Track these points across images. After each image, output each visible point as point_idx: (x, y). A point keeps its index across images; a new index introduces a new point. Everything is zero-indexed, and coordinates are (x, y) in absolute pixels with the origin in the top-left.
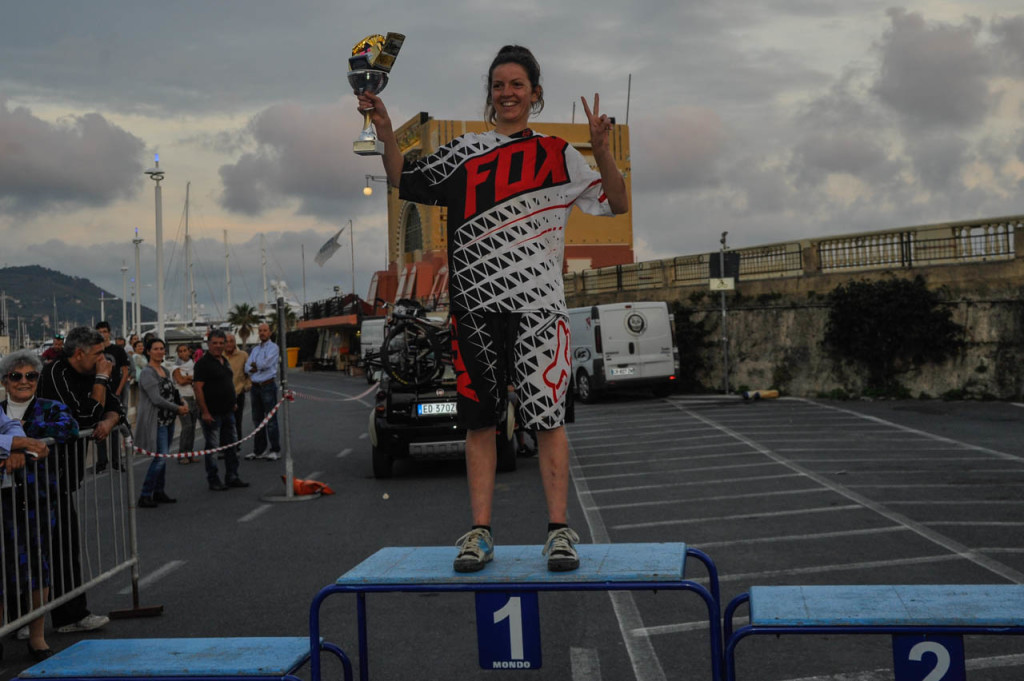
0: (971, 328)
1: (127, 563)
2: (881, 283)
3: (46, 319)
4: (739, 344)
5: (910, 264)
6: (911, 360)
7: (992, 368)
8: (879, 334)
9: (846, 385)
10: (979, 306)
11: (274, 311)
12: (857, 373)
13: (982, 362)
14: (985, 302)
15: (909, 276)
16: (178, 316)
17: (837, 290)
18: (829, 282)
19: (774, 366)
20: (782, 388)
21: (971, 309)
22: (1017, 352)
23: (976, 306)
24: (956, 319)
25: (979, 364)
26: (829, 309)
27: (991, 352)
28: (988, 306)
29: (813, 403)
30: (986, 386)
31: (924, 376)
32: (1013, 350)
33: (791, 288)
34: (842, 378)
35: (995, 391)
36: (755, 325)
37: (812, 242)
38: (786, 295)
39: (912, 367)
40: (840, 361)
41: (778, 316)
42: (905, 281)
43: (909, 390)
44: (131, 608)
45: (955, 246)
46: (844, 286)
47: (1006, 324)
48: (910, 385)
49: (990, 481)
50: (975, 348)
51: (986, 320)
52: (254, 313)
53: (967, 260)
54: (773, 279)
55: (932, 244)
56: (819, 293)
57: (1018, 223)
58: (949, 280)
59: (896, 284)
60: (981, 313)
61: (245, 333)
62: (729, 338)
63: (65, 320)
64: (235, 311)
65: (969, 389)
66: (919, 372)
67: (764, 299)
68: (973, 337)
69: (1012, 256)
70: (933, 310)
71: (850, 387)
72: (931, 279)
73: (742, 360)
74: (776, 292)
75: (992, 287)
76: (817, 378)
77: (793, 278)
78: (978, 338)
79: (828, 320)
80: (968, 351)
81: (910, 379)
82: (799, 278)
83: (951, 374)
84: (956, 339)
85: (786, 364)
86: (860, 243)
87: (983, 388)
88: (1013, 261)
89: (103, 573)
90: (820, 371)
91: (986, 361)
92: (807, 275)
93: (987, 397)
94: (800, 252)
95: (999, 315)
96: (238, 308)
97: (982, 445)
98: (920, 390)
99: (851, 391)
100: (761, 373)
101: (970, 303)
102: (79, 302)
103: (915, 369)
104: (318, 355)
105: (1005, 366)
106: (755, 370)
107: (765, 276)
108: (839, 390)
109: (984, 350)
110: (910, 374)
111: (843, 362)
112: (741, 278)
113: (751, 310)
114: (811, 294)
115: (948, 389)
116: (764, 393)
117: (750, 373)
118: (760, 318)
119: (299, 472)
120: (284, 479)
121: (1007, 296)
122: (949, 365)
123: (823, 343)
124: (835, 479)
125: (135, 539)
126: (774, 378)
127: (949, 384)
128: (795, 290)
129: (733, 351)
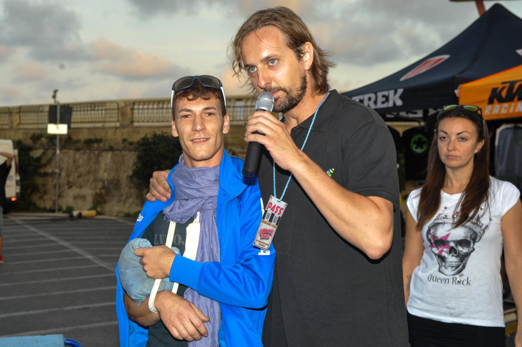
4: (68, 175)
17: (145, 139)
18: (138, 133)
19: (94, 192)
20: (99, 209)
26: (137, 153)
29: (120, 221)
33: (110, 135)
36: (81, 162)
37: (127, 102)
38: (106, 140)
41: (99, 155)
46: (149, 136)
54: (97, 128)
56: (130, 140)
62: (61, 170)
67: (89, 142)
73: (70, 187)
74: (98, 137)
76: (125, 203)
77: (110, 128)
79: (136, 161)
82: (116, 128)
85: (103, 191)
90: (128, 197)
92: (122, 126)
94: (118, 109)
100: (84, 198)
106: (79, 194)
107: (91, 125)
112: (73, 126)
113: (78, 150)
114: (124, 140)
116: (85, 213)
117: (75, 198)
118: (85, 157)
123: (131, 177)
126: (94, 202)
128: (113, 137)
129: (63, 180)
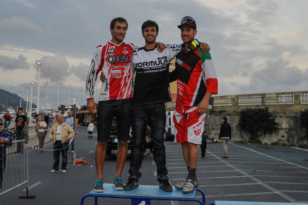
0: (281, 124)
1: (25, 182)
2: (255, 109)
3: (4, 106)
4: (212, 125)
5: (264, 104)
6: (263, 133)
7: (286, 136)
8: (254, 125)
9: (243, 139)
10: (283, 118)
11: (72, 107)
12: (247, 136)
13: (283, 134)
14: (285, 116)
15: (264, 108)
16: (43, 107)
17: (242, 111)
18: (240, 108)
21: (281, 118)
22: (293, 132)
23: (282, 118)
24: (276, 121)
25: (282, 135)
26: (240, 116)
27: (286, 132)
28: (286, 118)
29: (234, 144)
30: (284, 141)
31: (266, 137)
32: (292, 131)
33: (229, 109)
34: (242, 137)
35: (286, 143)
36: (217, 120)
37: (235, 96)
38: (227, 111)
39: (263, 135)
40: (242, 132)
42: (262, 109)
43: (262, 142)
44: (26, 196)
45: (277, 99)
46: (244, 109)
47: (291, 123)
48: (262, 140)
49: (285, 170)
50: (282, 130)
51: (285, 122)
52: (66, 107)
53: (281, 104)
54: (223, 106)
55: (271, 98)
56: (237, 111)
57: (295, 93)
58: (275, 109)
59: (260, 110)
60: (284, 120)
61: (63, 113)
62: (209, 123)
63: (9, 106)
64: (60, 107)
65: (279, 142)
66: (265, 137)
67: (220, 112)
68: (281, 127)
69: (293, 103)
70: (270, 118)
71: (244, 140)
72: (270, 109)
73: (213, 130)
74: (224, 110)
75: (287, 112)
76: (235, 137)
77: (229, 106)
78: (282, 127)
79: (239, 120)
80: (279, 131)
81: (262, 138)
82: (231, 106)
83: (274, 138)
84: (276, 127)
86: (250, 97)
87: (283, 142)
88: (294, 105)
89: (18, 184)
90: (236, 135)
91: (284, 134)
92: (234, 106)
93: (284, 145)
94: (232, 99)
95: (289, 121)
96: (61, 105)
97: (282, 159)
98: (265, 142)
99: (245, 141)
101: (281, 117)
102: (14, 101)
103: (264, 136)
104: (84, 121)
105: (290, 136)
106: (216, 133)
107: (221, 105)
108: (241, 140)
109: (284, 131)
110: (262, 137)
111: (243, 132)
112: (214, 105)
113: (216, 115)
114: (234, 111)
115: (273, 142)
117: (215, 134)
118: (219, 118)
119: (78, 157)
120: (73, 159)
121: (291, 115)
122: (274, 135)
123: (237, 126)
124: (239, 168)
125: (28, 175)
127: (273, 141)
128: (230, 110)
129: (210, 127)
